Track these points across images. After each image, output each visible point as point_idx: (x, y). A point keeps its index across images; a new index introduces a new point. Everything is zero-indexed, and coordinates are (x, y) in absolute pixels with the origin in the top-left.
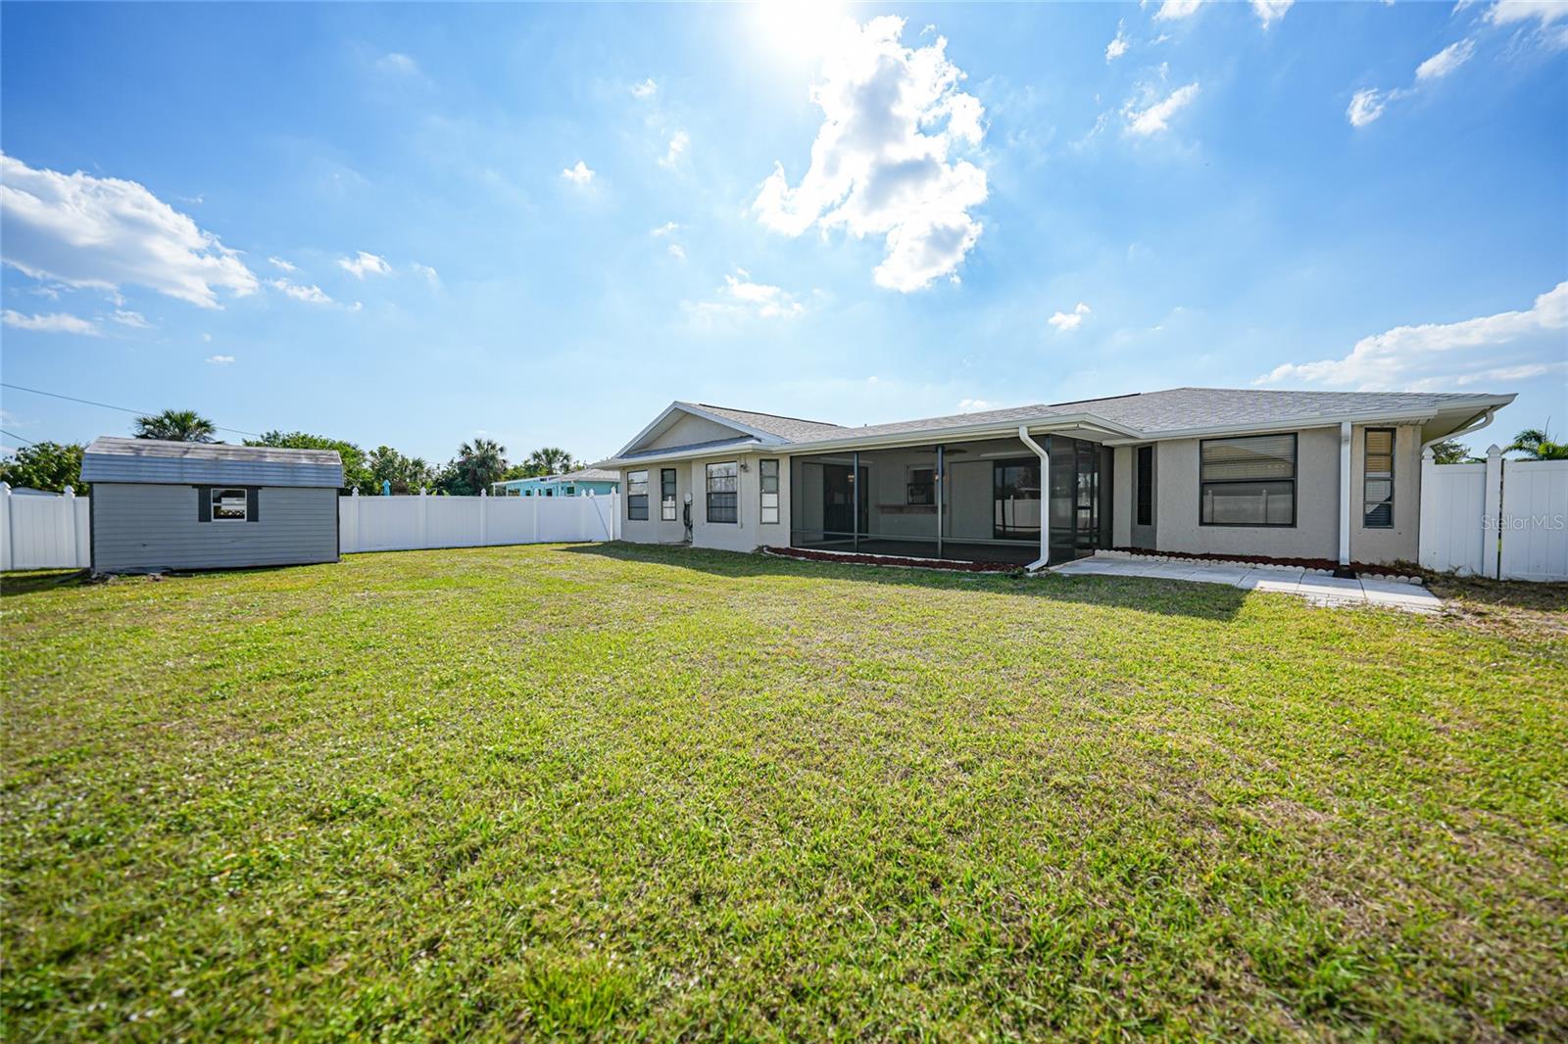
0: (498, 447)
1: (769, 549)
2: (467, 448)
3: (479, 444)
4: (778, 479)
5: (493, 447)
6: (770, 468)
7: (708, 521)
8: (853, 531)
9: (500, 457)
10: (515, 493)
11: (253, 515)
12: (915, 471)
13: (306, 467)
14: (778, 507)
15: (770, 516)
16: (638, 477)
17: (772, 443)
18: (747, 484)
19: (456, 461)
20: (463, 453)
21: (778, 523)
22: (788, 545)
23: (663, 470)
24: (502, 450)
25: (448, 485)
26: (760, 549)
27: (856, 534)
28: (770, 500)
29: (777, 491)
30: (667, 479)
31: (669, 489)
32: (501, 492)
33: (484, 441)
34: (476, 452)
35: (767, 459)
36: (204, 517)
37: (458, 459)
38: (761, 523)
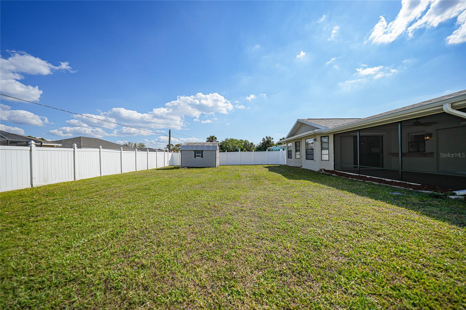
0: (271, 138)
1: (325, 170)
2: (264, 139)
3: (267, 137)
4: (328, 144)
5: (270, 138)
6: (325, 140)
7: (306, 159)
8: (357, 165)
9: (272, 141)
10: (272, 150)
11: (202, 157)
12: (415, 136)
13: (211, 146)
14: (329, 154)
15: (326, 157)
16: (290, 144)
17: (323, 130)
18: (317, 146)
19: (261, 143)
20: (263, 140)
21: (329, 160)
22: (333, 169)
23: (296, 142)
24: (272, 139)
25: (259, 149)
26: (321, 170)
27: (358, 166)
28: (325, 152)
29: (328, 149)
30: (297, 145)
31: (298, 148)
32: (269, 150)
33: (268, 137)
34: (266, 140)
35: (323, 136)
36: (195, 157)
37: (262, 142)
38: (321, 160)
